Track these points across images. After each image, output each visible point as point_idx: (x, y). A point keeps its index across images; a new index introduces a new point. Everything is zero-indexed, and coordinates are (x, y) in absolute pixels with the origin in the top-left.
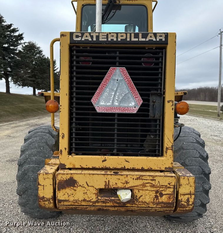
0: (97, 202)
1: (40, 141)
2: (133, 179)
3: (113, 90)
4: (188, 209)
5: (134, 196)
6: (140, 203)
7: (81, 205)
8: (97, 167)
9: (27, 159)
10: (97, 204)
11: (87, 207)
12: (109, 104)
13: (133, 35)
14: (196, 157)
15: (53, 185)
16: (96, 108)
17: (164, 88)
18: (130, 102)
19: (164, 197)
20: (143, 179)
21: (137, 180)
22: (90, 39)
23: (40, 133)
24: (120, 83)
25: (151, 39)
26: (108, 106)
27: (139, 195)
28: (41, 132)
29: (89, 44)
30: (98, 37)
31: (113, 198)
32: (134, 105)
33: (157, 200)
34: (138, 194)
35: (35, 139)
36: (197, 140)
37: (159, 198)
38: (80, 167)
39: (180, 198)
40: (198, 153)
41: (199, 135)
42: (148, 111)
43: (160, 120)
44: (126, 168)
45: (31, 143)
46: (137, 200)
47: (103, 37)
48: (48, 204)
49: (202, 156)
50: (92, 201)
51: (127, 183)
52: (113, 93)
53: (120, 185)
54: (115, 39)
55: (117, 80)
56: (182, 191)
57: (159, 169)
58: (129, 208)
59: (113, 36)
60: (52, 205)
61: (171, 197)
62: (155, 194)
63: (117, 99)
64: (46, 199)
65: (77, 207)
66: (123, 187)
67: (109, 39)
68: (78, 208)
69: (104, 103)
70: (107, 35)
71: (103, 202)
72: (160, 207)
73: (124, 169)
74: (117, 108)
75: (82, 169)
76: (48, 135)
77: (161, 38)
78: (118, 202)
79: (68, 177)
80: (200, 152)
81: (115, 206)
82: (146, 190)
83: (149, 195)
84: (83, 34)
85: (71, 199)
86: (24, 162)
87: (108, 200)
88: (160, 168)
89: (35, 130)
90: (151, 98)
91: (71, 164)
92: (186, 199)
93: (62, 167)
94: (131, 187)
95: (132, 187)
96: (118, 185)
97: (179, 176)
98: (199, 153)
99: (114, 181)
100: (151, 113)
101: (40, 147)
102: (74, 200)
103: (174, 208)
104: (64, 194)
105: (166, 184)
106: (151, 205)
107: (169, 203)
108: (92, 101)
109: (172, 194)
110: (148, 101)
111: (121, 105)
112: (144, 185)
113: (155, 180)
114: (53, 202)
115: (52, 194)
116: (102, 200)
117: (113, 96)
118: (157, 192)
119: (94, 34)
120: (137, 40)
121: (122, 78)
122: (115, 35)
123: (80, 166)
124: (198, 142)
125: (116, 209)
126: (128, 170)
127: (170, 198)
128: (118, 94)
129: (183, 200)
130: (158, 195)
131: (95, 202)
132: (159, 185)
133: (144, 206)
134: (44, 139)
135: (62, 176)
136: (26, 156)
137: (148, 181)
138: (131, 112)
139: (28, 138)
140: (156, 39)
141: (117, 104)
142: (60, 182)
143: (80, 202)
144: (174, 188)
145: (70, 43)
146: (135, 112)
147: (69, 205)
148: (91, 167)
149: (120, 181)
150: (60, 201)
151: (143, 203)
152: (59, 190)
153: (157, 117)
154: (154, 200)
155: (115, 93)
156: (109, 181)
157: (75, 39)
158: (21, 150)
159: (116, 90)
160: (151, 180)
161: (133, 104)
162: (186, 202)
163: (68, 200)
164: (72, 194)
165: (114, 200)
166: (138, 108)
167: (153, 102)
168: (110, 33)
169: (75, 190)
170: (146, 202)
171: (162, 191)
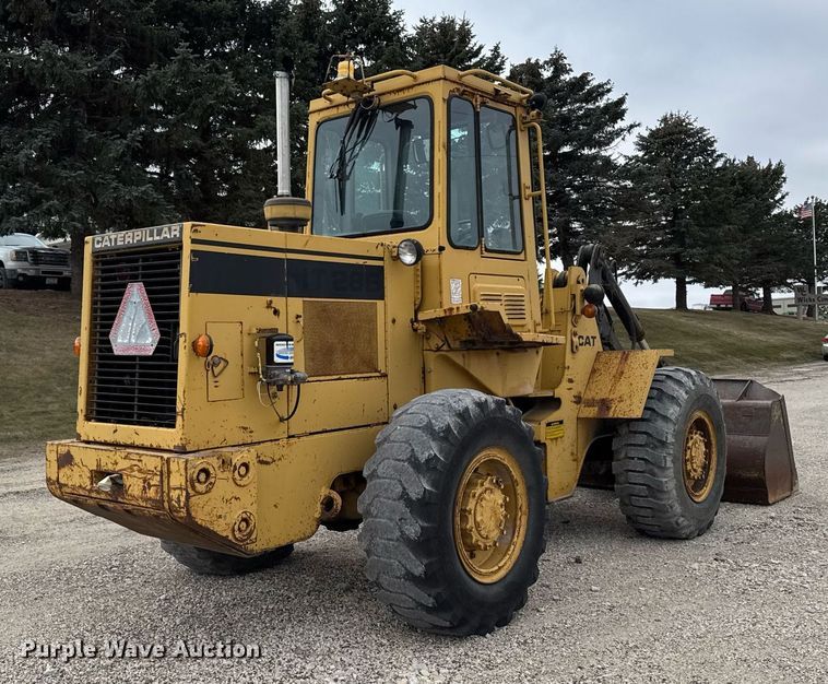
0: (91, 490)
2: (122, 458)
3: (130, 319)
4: (182, 514)
6: (129, 498)
16: (113, 348)
18: (147, 338)
19: (152, 489)
20: (130, 459)
21: (125, 460)
24: (138, 308)
26: (125, 346)
29: (108, 251)
32: (151, 342)
33: (145, 493)
34: (127, 482)
37: (147, 490)
39: (171, 495)
46: (126, 492)
50: (87, 488)
51: (116, 463)
52: (131, 324)
55: (135, 303)
56: (173, 482)
61: (159, 490)
62: (142, 485)
63: (134, 333)
64: (52, 482)
65: (78, 498)
66: (112, 469)
69: (121, 341)
72: (150, 506)
74: (133, 347)
79: (66, 450)
81: (109, 501)
82: (134, 476)
83: (137, 485)
85: (70, 483)
88: (168, 446)
91: (85, 434)
92: (177, 497)
95: (121, 470)
98: (413, 450)
99: (104, 459)
102: (72, 486)
103: (168, 511)
104: (64, 476)
105: (153, 468)
106: (141, 503)
107: (157, 501)
108: (110, 337)
109: (159, 486)
111: (138, 342)
112: (132, 469)
113: (142, 461)
116: (96, 489)
117: (130, 328)
118: (144, 481)
121: (139, 300)
127: (157, 492)
128: (135, 325)
129: (174, 498)
130: (146, 485)
137: (135, 461)
138: (143, 353)
141: (134, 341)
143: (77, 489)
144: (161, 476)
146: (152, 353)
147: (70, 494)
149: (110, 461)
151: (132, 496)
154: (142, 493)
155: (133, 325)
156: (100, 459)
159: (134, 319)
161: (150, 340)
162: (177, 502)
163: (67, 485)
164: (70, 476)
166: (154, 346)
169: (72, 470)
170: (135, 497)
171: (150, 479)
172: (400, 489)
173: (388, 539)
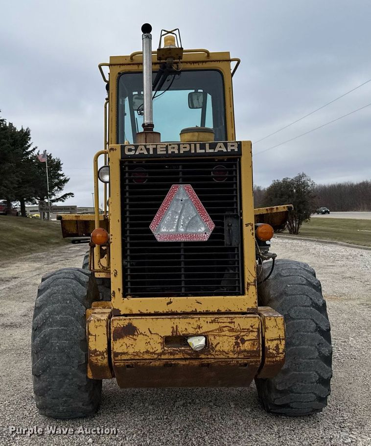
0: (163, 353)
1: (64, 291)
2: (207, 322)
3: (176, 213)
4: (278, 359)
5: (209, 343)
6: (217, 353)
7: (142, 360)
8: (161, 311)
9: (47, 318)
10: (163, 357)
11: (151, 361)
12: (173, 230)
13: (198, 146)
14: (306, 306)
15: (107, 334)
16: (156, 236)
17: (241, 208)
18: (199, 227)
19: (247, 343)
20: (219, 322)
21: (211, 324)
22: (146, 153)
23: (63, 280)
24: (186, 204)
25: (220, 149)
26: (171, 234)
27: (215, 342)
28: (64, 278)
29: (145, 158)
30: (155, 150)
31: (183, 348)
32: (204, 231)
33: (238, 347)
34: (213, 341)
35: (57, 288)
36: (309, 280)
37: (241, 345)
38: (139, 313)
39: (267, 345)
40: (309, 299)
41: (312, 273)
42: (223, 237)
43: (238, 248)
44: (198, 311)
45: (52, 295)
46: (213, 349)
47: (162, 149)
48: (102, 360)
49: (316, 304)
50: (157, 352)
51: (199, 327)
52: (177, 217)
53: (191, 331)
54: (176, 152)
55: (182, 200)
56: (268, 335)
57: (239, 311)
58: (204, 360)
59: (174, 148)
60: (106, 361)
61: (256, 343)
62: (234, 341)
63: (182, 223)
64: (98, 353)
65: (138, 362)
66: (195, 333)
67: (170, 152)
68: (139, 364)
69: (166, 230)
70: (167, 147)
71: (171, 354)
72: (242, 356)
73: (195, 313)
74: (182, 235)
75: (142, 314)
76: (75, 282)
77: (233, 148)
78: (190, 352)
79: (126, 323)
80: (313, 298)
81: (185, 359)
82: (223, 336)
83: (227, 342)
84: (136, 147)
85: (131, 351)
86: (43, 324)
87: (177, 350)
88: (241, 309)
89: (52, 275)
90: (225, 222)
91: (126, 308)
92: (275, 346)
93: (116, 313)
94: (204, 333)
95: (206, 332)
96: (188, 330)
97: (264, 316)
98: (311, 299)
99: (183, 326)
100: (226, 240)
101: (65, 300)
102: (134, 352)
103: (261, 358)
104: (122, 345)
105: (248, 327)
106: (231, 355)
107: (253, 351)
108: (151, 227)
109: (256, 339)
110: (222, 224)
111: (188, 231)
112: (221, 329)
113: (234, 322)
114: (107, 356)
115: (106, 346)
116: (169, 351)
117: (176, 220)
118: (237, 337)
119: (151, 146)
120: (203, 151)
121: (187, 198)
122: (176, 146)
123: (139, 311)
124: (310, 284)
125: (187, 362)
126: (200, 313)
127: (254, 345)
128: (183, 217)
129: (271, 347)
130: (239, 341)
131: (160, 354)
132: (239, 328)
133: (222, 356)
134: (70, 287)
135: (118, 322)
136: (45, 315)
137: (225, 323)
138: (201, 240)
139: (44, 288)
140: (227, 149)
141: (182, 230)
142: (116, 330)
143: (141, 355)
144: (258, 332)
145: (121, 158)
146: (206, 239)
147: (127, 360)
148: (153, 312)
149: (190, 326)
150: (117, 354)
151: (221, 352)
152: (115, 340)
153: (234, 244)
154: (234, 348)
155: (180, 217)
156: (177, 326)
157: (127, 153)
158: (37, 306)
159: (181, 213)
160: (229, 322)
161: (203, 229)
162: (275, 350)
163: (127, 353)
164: (132, 345)
165: (184, 350)
166: (209, 234)
167: (228, 226)
168: (170, 145)
169: (135, 340)
170: (224, 352)
171: (244, 336)
172: (314, 325)
173: (310, 359)
